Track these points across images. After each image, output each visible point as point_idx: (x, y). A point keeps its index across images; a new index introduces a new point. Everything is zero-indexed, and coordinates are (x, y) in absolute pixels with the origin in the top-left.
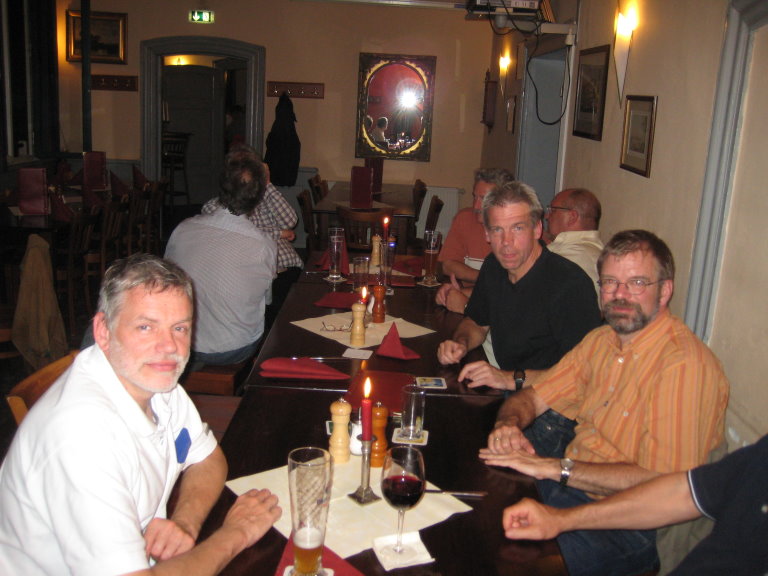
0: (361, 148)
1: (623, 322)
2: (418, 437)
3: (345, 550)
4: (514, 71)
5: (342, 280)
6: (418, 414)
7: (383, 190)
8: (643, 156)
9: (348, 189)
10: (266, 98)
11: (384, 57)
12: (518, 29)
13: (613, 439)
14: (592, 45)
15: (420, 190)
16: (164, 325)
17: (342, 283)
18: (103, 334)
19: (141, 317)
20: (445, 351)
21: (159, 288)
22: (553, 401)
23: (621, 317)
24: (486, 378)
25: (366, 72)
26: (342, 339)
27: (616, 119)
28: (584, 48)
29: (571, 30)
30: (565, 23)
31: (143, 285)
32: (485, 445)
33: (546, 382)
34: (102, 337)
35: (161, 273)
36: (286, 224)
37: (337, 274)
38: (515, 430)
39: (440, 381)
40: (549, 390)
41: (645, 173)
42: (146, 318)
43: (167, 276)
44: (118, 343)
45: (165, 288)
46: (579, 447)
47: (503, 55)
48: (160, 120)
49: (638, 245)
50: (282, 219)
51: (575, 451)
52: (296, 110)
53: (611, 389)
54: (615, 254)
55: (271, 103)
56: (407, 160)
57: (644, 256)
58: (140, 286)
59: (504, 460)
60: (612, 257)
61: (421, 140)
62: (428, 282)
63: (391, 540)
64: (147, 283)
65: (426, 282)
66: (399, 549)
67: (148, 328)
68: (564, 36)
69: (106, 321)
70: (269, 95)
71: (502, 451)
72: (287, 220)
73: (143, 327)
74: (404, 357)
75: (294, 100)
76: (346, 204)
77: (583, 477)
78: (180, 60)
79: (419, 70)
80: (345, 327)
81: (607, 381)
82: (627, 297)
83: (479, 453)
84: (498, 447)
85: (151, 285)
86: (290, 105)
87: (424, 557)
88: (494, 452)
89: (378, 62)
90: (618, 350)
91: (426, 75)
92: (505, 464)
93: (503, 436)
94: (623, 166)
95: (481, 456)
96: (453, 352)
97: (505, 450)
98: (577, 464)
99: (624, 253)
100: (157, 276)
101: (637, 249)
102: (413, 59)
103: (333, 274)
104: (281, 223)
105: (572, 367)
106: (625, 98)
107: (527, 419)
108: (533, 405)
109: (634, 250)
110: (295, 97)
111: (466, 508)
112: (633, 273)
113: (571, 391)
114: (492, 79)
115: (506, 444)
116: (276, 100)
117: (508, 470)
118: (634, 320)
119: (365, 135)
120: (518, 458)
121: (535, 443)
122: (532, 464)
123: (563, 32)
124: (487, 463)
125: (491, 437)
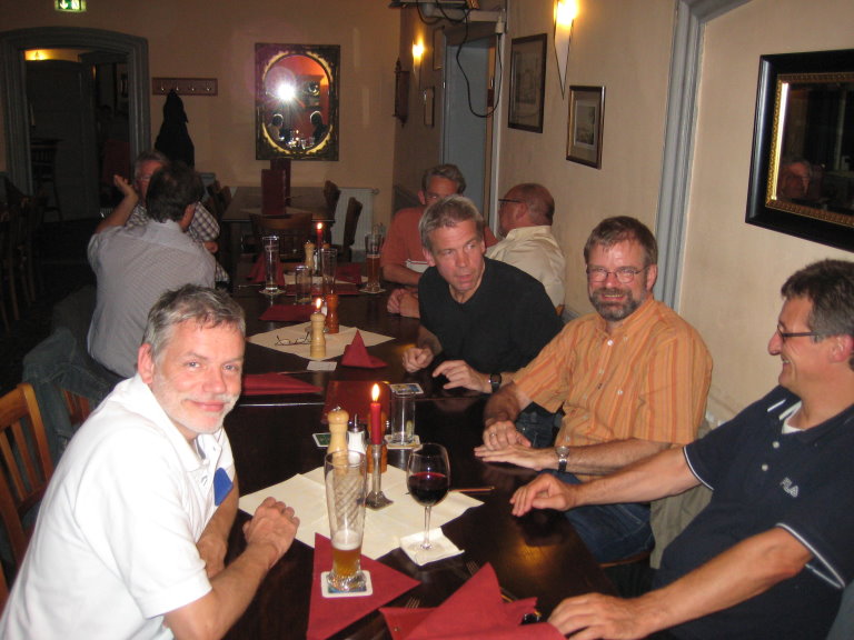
0: (262, 150)
1: (614, 309)
2: (410, 442)
3: (374, 551)
4: (430, 60)
5: (279, 292)
6: (408, 418)
7: (293, 194)
8: (593, 147)
9: (260, 195)
10: (151, 96)
11: (283, 47)
12: (447, 18)
13: (609, 423)
14: (526, 33)
15: (332, 193)
16: (214, 365)
17: (280, 296)
18: (148, 367)
19: (190, 353)
20: (409, 358)
21: (211, 323)
22: (536, 394)
23: (612, 304)
24: (462, 379)
25: (264, 65)
26: (301, 352)
27: (558, 110)
28: (516, 36)
29: (500, 18)
30: (493, 10)
31: (194, 319)
32: (481, 443)
33: (527, 376)
34: (146, 370)
35: (213, 308)
36: (208, 235)
37: (274, 286)
38: (509, 424)
39: (415, 387)
40: (531, 385)
41: (596, 165)
42: (196, 355)
43: (220, 311)
44: (162, 377)
45: (218, 323)
46: (572, 435)
47: (416, 43)
48: (27, 126)
49: (625, 234)
50: (204, 230)
51: (568, 438)
52: (186, 109)
53: (601, 371)
54: (604, 244)
55: (158, 103)
56: (315, 159)
57: (631, 244)
58: (191, 321)
59: (501, 456)
60: (600, 247)
61: (327, 138)
62: (372, 288)
63: (418, 537)
64: (199, 317)
65: (370, 289)
66: (426, 545)
67: (197, 365)
68: (494, 24)
69: (152, 354)
70: (154, 93)
71: (498, 446)
72: (209, 230)
73: (192, 365)
74: (370, 365)
75: (184, 98)
76: (258, 211)
77: (581, 461)
78: (38, 55)
79: (322, 60)
80: (300, 341)
81: (596, 365)
82: (617, 285)
83: (474, 452)
84: (495, 442)
85: (202, 319)
86: (180, 104)
87: (451, 550)
88: (491, 448)
89: (277, 53)
90: (606, 334)
91: (330, 66)
92: (503, 460)
93: (498, 431)
94: (569, 158)
95: (476, 454)
96: (416, 358)
97: (500, 446)
98: (572, 450)
99: (612, 243)
100: (209, 310)
101: (624, 239)
102: (315, 49)
103: (270, 286)
104: (203, 234)
105: (554, 358)
106: (568, 89)
107: (514, 414)
108: (517, 400)
109: (621, 240)
110: (185, 94)
111: (477, 503)
112: (620, 263)
113: (553, 382)
114: (403, 69)
115: (502, 439)
116: (163, 99)
117: (507, 465)
118: (624, 307)
119: (266, 135)
120: (516, 453)
121: (528, 436)
122: (529, 456)
123: (491, 20)
124: (484, 460)
125: (486, 434)
